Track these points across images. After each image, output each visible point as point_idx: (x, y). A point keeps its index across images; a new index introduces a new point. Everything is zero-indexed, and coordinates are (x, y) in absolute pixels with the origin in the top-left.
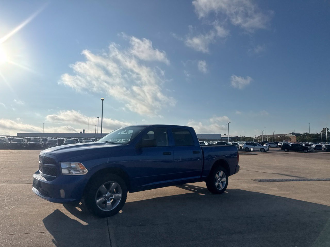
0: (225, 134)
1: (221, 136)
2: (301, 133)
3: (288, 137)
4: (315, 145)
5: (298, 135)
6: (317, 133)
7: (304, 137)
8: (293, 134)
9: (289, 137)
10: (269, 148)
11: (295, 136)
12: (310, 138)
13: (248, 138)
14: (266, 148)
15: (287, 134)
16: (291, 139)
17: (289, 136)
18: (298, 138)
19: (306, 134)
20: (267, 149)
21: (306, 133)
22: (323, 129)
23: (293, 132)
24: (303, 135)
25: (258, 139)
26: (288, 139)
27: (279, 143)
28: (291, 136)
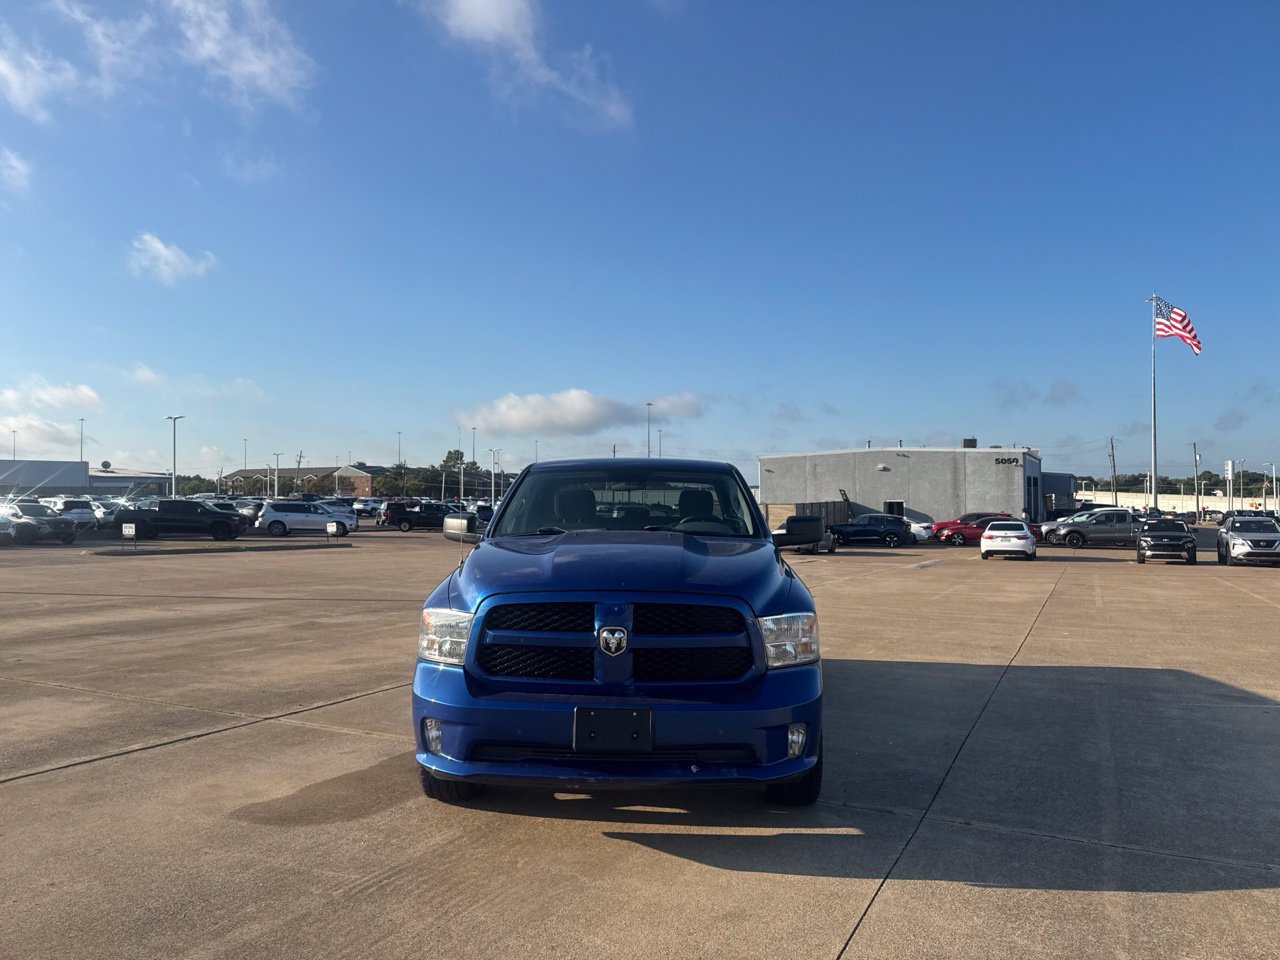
0: (106, 465)
1: (91, 473)
2: (385, 466)
3: (345, 478)
4: (476, 508)
5: (376, 471)
6: (433, 467)
7: (397, 480)
8: (361, 466)
9: (349, 478)
11: (367, 477)
12: (416, 482)
13: (189, 478)
14: (350, 522)
15: (339, 468)
16: (356, 485)
17: (348, 475)
18: (379, 482)
19: (400, 471)
20: (354, 523)
21: (400, 467)
22: (450, 453)
24: (396, 474)
25: (230, 483)
26: (347, 484)
27: (355, 500)
28: (356, 475)
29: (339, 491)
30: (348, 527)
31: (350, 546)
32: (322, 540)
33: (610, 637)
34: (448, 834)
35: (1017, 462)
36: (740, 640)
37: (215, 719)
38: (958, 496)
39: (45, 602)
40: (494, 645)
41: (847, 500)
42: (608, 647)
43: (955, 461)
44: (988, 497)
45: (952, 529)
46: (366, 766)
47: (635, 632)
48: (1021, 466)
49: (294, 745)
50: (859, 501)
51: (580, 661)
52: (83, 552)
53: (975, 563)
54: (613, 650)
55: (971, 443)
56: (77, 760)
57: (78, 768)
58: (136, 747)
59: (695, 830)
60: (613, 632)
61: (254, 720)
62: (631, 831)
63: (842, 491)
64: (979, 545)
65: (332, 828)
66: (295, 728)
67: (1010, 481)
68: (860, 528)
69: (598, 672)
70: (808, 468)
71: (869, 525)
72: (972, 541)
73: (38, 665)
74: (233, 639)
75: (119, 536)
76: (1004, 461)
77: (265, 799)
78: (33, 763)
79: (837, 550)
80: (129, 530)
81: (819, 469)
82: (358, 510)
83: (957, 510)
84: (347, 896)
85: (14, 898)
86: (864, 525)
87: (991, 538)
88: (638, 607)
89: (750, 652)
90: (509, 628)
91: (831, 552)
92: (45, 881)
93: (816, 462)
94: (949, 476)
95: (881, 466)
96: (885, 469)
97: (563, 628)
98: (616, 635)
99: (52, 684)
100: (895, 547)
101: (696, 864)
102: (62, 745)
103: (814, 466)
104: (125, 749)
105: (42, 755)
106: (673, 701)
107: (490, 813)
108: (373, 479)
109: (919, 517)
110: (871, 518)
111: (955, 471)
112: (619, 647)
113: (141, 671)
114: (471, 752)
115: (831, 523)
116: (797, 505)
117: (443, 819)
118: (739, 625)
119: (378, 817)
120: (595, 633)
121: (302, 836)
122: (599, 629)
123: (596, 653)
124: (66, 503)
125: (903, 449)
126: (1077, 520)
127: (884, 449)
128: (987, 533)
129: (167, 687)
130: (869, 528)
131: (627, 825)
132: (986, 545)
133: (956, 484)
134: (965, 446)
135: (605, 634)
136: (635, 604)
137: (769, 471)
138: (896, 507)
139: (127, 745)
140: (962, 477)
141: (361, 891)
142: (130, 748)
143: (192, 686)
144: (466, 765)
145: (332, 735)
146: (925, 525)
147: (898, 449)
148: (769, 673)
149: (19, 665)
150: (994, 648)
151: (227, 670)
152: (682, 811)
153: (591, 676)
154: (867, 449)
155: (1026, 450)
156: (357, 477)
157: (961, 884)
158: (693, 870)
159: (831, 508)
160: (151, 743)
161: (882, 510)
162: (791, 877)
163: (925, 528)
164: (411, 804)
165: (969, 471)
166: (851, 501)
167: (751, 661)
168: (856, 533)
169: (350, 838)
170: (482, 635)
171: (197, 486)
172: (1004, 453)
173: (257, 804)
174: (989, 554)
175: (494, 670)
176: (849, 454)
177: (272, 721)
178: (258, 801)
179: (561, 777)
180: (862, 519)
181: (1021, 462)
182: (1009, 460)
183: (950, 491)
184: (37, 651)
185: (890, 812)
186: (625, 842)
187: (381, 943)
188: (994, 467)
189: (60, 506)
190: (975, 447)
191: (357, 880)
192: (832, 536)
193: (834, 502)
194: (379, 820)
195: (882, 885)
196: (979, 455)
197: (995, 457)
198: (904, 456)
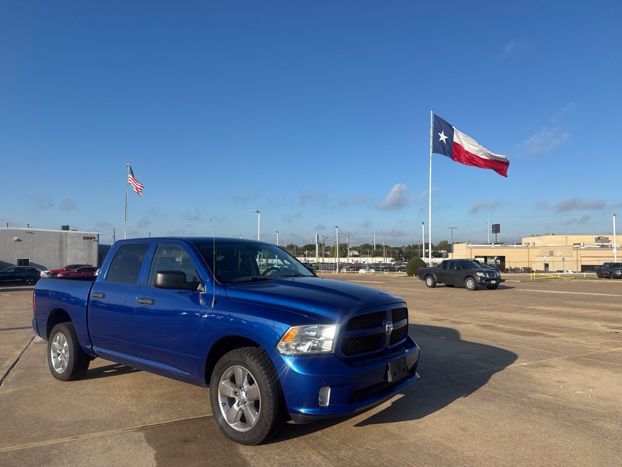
35: (95, 239)
38: (62, 256)
43: (59, 237)
44: (78, 256)
45: (63, 274)
48: (96, 241)
55: (66, 228)
67: (90, 248)
68: (10, 275)
71: (15, 272)
76: (88, 238)
83: (63, 264)
86: (12, 273)
94: (57, 245)
95: (16, 238)
96: (18, 240)
100: (31, 285)
109: (44, 269)
110: (13, 269)
111: (61, 242)
125: (30, 229)
127: (18, 229)
130: (16, 274)
133: (61, 250)
134: (63, 229)
136: (391, 310)
138: (23, 262)
140: (65, 246)
147: (27, 229)
154: (6, 228)
155: (98, 233)
161: (17, 264)
163: (47, 273)
165: (69, 242)
172: (87, 234)
180: (8, 269)
181: (97, 239)
182: (90, 237)
183: (57, 253)
188: (82, 241)
190: (68, 230)
196: (74, 235)
197: (83, 236)
198: (31, 233)
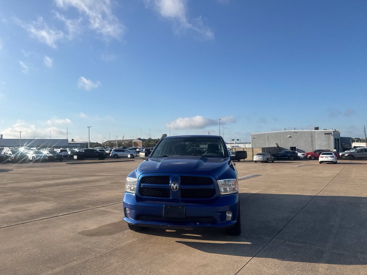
0: (73, 140)
1: (69, 142)
2: (146, 139)
3: (135, 142)
5: (143, 140)
6: (159, 139)
8: (140, 139)
9: (136, 142)
10: (137, 154)
11: (141, 142)
12: (154, 143)
13: (94, 143)
14: (135, 154)
15: (134, 140)
16: (138, 144)
17: (136, 141)
18: (144, 143)
19: (150, 140)
20: (136, 154)
21: (150, 139)
22: (163, 135)
23: (139, 138)
24: (149, 141)
25: (105, 144)
26: (136, 144)
27: (137, 148)
28: (138, 141)
29: (134, 146)
30: (134, 156)
31: (134, 161)
32: (127, 159)
33: (174, 186)
34: (133, 240)
35: (331, 134)
36: (212, 187)
37: (83, 207)
38: (313, 145)
39: (50, 177)
40: (143, 188)
41: (278, 146)
42: (173, 189)
43: (312, 134)
44: (322, 145)
45: (311, 155)
46: (118, 221)
47: (181, 184)
48: (333, 135)
49: (101, 215)
50: (282, 147)
51: (166, 192)
52: (64, 163)
53: (317, 165)
54: (175, 189)
55: (317, 128)
56: (45, 218)
57: (44, 220)
58: (60, 215)
59: (202, 241)
60: (174, 184)
61: (93, 208)
62: (184, 241)
63: (277, 144)
64: (318, 159)
65: (103, 237)
66: (102, 210)
67: (329, 140)
69: (171, 195)
70: (266, 137)
71: (285, 154)
72: (317, 158)
73: (43, 193)
74: (95, 186)
75: (73, 159)
76: (327, 134)
77: (89, 229)
78: (34, 219)
79: (274, 162)
80: (75, 157)
81: (269, 137)
82: (138, 151)
83: (313, 149)
84: (101, 256)
85: (18, 253)
86: (283, 154)
87: (322, 157)
88: (181, 177)
89: (215, 190)
90: (147, 183)
91: (273, 162)
92: (27, 249)
93: (268, 135)
94: (310, 139)
95: (289, 136)
96: (290, 137)
97: (161, 183)
98: (175, 185)
99: (45, 198)
100: (293, 160)
101: (199, 251)
102: (43, 214)
103: (268, 136)
104: (58, 215)
105: (37, 216)
106: (192, 204)
107: (146, 235)
108: (143, 142)
109: (301, 151)
110: (285, 152)
111: (312, 137)
112: (176, 188)
113: (68, 195)
114: (137, 217)
115: (273, 153)
116: (262, 148)
117: (133, 236)
118: (211, 182)
119: (116, 235)
120: (170, 185)
121: (94, 239)
122: (171, 183)
123: (170, 190)
124: (61, 150)
125: (296, 131)
126: (351, 151)
127: (290, 131)
128: (321, 156)
129: (73, 199)
130: (285, 155)
131: (183, 239)
132: (320, 159)
133: (312, 142)
134: (315, 130)
135: (172, 185)
136: (181, 176)
137: (254, 138)
138: (294, 148)
139: (59, 214)
140: (314, 139)
141: (105, 254)
142: (59, 215)
143: (80, 199)
144: (135, 221)
145: (112, 212)
146: (302, 153)
147: (294, 131)
148: (221, 196)
149: (39, 193)
150: (313, 190)
151: (90, 195)
152: (200, 236)
153: (169, 197)
154: (284, 131)
155: (334, 130)
156: (138, 142)
157: (276, 260)
158: (198, 252)
159: (273, 149)
160: (65, 214)
161: (289, 149)
162: (225, 255)
163: (302, 154)
164: (126, 232)
165: (316, 137)
166: (280, 146)
167: (215, 193)
168: (281, 156)
169: (107, 240)
170: (140, 185)
171: (97, 145)
172: (327, 131)
173: (86, 230)
174: (321, 162)
175: (143, 194)
176: (279, 132)
177: (97, 208)
178: (86, 229)
179: (160, 225)
180: (282, 152)
181: (333, 134)
182: (329, 133)
183: (310, 143)
184: (44, 189)
185: (262, 238)
186: (181, 244)
187: (105, 269)
188: (324, 136)
189: (59, 151)
190: (318, 129)
191: (105, 251)
192: (273, 157)
193: (274, 147)
194: (116, 236)
195: (252, 259)
196: (319, 132)
197: (324, 133)
198: (296, 133)
